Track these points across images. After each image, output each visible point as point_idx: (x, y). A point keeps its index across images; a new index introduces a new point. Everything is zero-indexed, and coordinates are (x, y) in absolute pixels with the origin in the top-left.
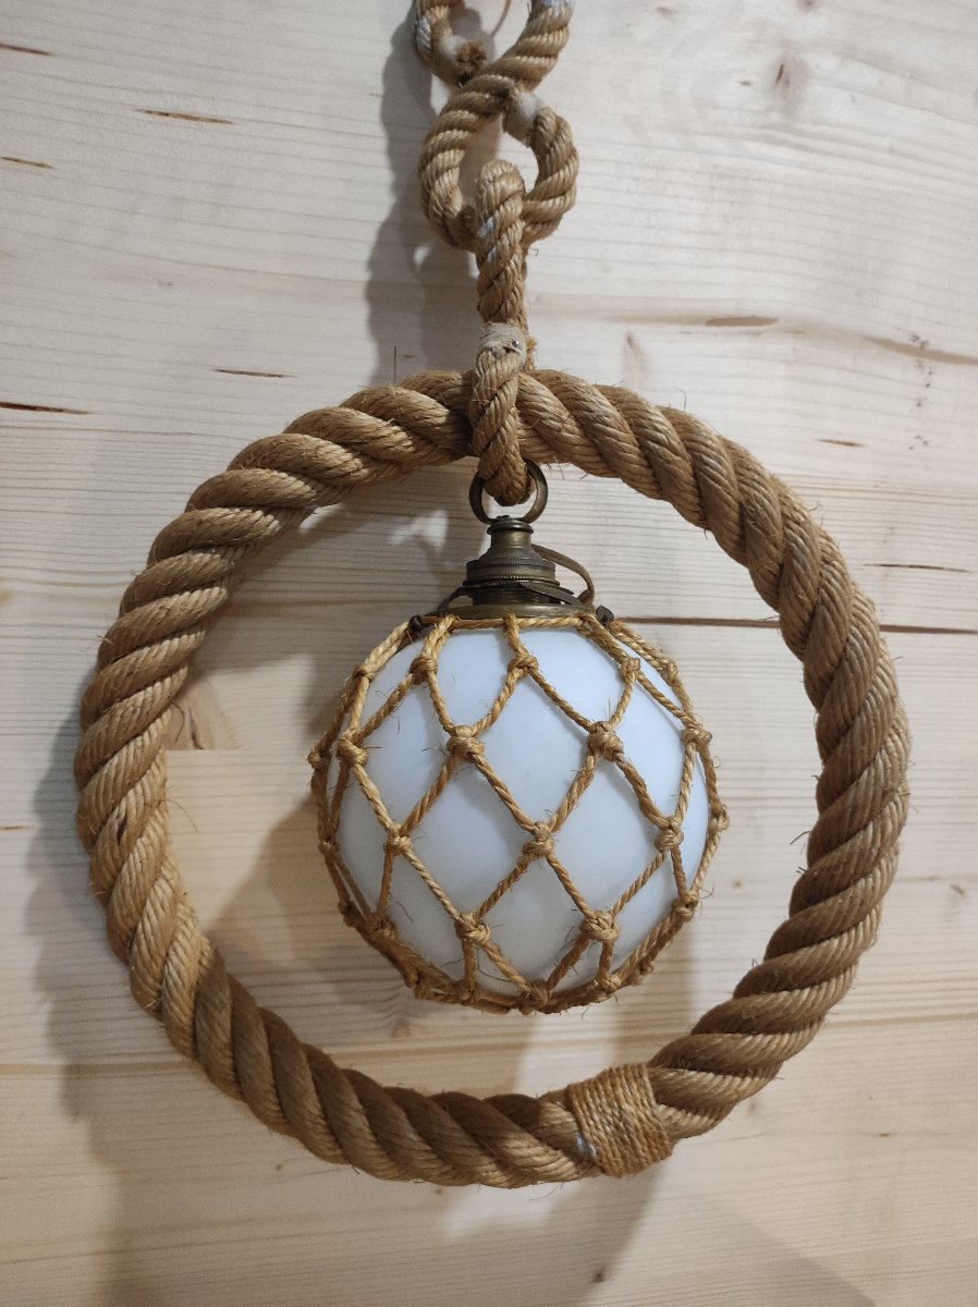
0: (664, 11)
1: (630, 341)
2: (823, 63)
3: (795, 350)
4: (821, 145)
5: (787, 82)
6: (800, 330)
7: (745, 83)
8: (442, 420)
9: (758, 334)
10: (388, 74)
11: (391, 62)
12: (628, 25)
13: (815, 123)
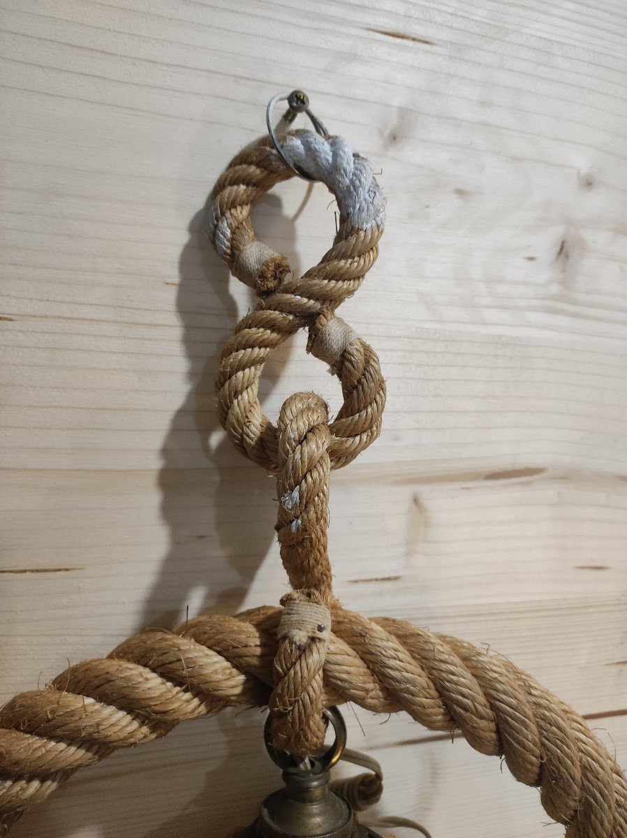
0: (460, 192)
1: (416, 501)
2: (597, 239)
3: (559, 493)
4: (593, 312)
5: (567, 257)
6: (566, 477)
7: (531, 259)
8: (238, 691)
9: (528, 483)
10: (185, 262)
11: (188, 249)
12: (427, 207)
13: (589, 292)
